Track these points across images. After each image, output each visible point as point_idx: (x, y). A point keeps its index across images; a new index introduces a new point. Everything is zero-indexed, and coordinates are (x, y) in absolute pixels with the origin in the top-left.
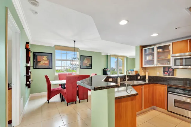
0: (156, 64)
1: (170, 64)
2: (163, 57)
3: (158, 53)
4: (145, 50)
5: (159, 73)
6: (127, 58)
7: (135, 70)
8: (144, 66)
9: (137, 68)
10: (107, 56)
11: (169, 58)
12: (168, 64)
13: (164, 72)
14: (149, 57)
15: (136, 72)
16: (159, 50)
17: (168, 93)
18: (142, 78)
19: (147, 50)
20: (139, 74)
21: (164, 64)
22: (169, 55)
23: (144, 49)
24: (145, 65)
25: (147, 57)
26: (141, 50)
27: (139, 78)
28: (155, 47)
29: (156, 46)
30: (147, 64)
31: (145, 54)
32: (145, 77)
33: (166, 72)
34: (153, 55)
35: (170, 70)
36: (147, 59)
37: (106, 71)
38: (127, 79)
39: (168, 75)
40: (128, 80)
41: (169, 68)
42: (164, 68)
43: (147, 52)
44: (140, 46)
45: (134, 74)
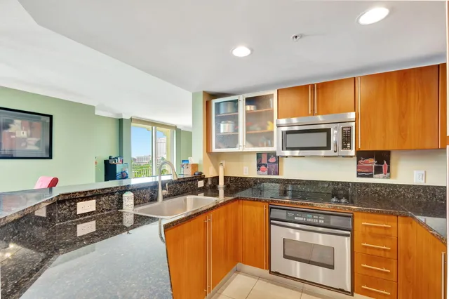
0: (242, 145)
1: (272, 145)
2: (256, 129)
3: (248, 114)
4: (218, 105)
5: (249, 170)
6: (178, 131)
7: (193, 160)
8: (214, 150)
9: (198, 156)
10: (121, 121)
11: (269, 129)
12: (267, 146)
13: (259, 166)
14: (227, 125)
15: (195, 166)
16: (248, 108)
17: (270, 224)
18: (210, 183)
19: (222, 106)
20: (200, 173)
21: (260, 145)
22: (269, 123)
23: (214, 101)
24: (217, 147)
25: (222, 125)
26: (208, 105)
27: (201, 184)
28: (241, 99)
29: (241, 96)
30: (221, 145)
31: (216, 118)
32: (216, 179)
33: (263, 167)
34: (234, 119)
35: (273, 160)
36: (222, 131)
37: (115, 166)
38: (161, 192)
39: (266, 172)
40: (165, 197)
41: (269, 155)
42: (259, 155)
43: (222, 111)
44: (204, 92)
45: (188, 173)
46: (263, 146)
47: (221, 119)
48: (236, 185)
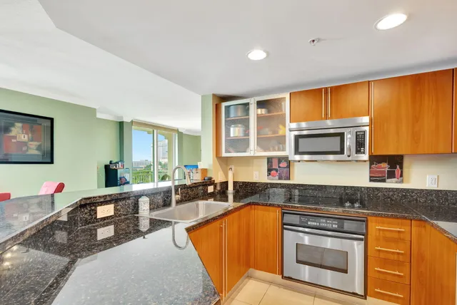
0: (253, 150)
1: (284, 150)
2: (268, 132)
3: (259, 118)
4: (228, 108)
5: (259, 175)
7: (201, 165)
8: (224, 154)
9: (207, 160)
10: (121, 124)
11: (281, 133)
12: (279, 150)
13: (269, 170)
14: (237, 129)
15: (204, 171)
16: (260, 111)
17: (283, 228)
18: (218, 188)
19: (232, 109)
20: (210, 179)
21: (271, 149)
22: (281, 127)
23: (224, 104)
24: (227, 151)
25: (232, 129)
26: (217, 108)
27: (211, 189)
28: (252, 102)
29: (252, 99)
30: (231, 149)
31: (226, 121)
32: (225, 184)
33: (273, 172)
34: (245, 123)
35: (284, 164)
36: (232, 135)
37: (116, 171)
38: (175, 198)
39: (277, 177)
40: (178, 202)
41: (280, 159)
42: (270, 160)
43: (232, 115)
44: (214, 95)
45: (197, 178)
46: (274, 150)
47: (230, 123)
48: (246, 191)
